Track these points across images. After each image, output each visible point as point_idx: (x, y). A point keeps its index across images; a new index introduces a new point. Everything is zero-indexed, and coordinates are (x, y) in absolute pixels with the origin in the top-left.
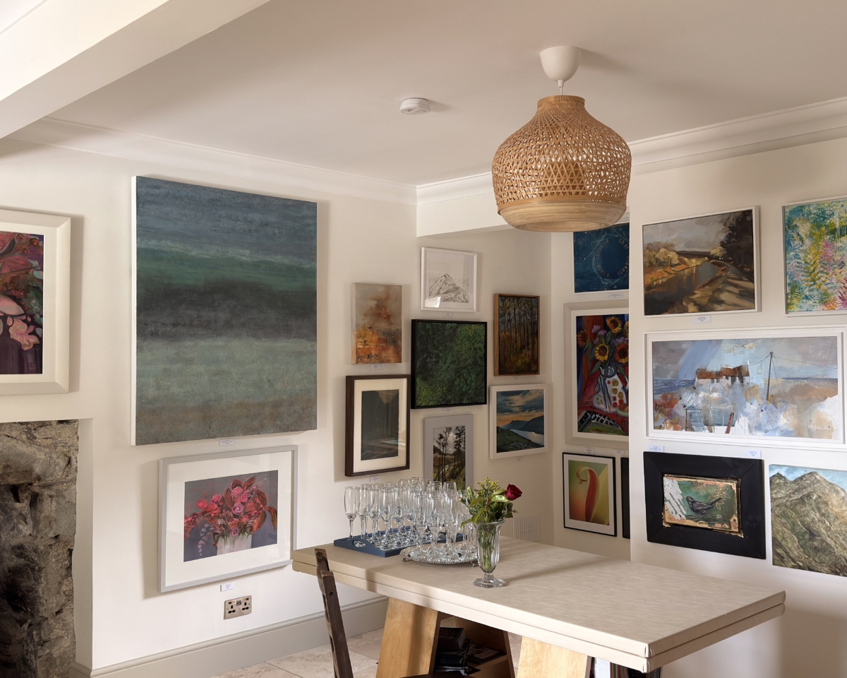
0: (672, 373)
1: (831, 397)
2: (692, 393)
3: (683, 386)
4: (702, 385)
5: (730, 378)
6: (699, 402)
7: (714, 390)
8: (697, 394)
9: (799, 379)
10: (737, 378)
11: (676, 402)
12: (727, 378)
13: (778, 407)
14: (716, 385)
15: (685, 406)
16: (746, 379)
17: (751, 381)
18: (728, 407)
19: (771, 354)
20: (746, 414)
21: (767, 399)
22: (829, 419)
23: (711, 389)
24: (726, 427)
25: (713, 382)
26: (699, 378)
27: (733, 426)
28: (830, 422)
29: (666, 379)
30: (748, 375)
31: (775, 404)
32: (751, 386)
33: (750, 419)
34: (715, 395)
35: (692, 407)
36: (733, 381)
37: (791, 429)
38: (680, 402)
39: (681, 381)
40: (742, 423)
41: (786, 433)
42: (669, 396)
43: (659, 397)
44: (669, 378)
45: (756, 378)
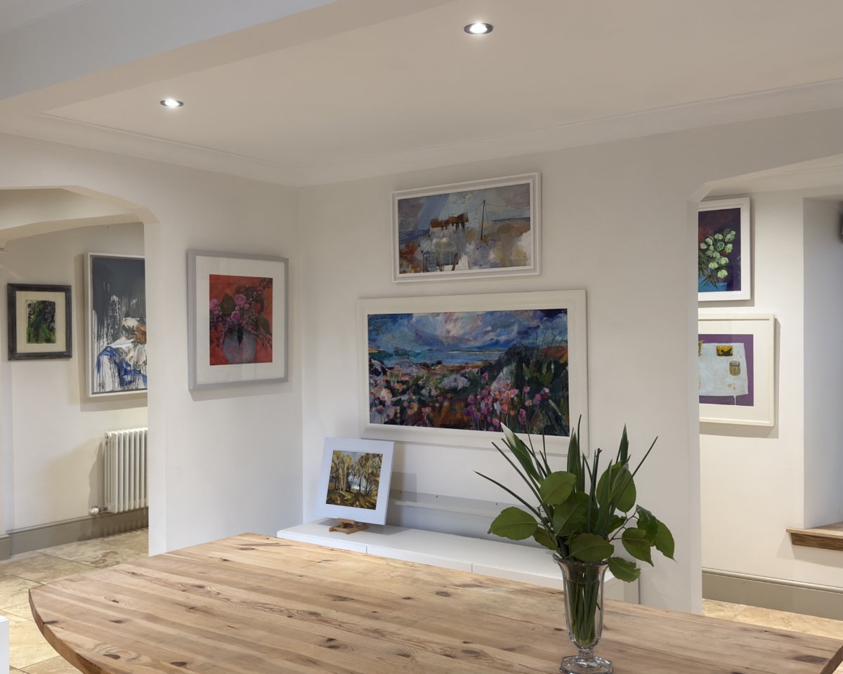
0: (413, 225)
1: (526, 232)
2: (427, 240)
3: (421, 235)
4: (435, 233)
5: (455, 224)
6: (433, 247)
7: (444, 236)
8: (431, 241)
9: (504, 220)
10: (460, 224)
11: (416, 249)
12: (453, 225)
13: (489, 245)
14: (445, 231)
15: (422, 252)
16: (467, 224)
17: (470, 225)
18: (454, 249)
19: (484, 201)
20: (466, 254)
21: (481, 239)
22: (524, 250)
23: (441, 235)
24: (452, 266)
25: (443, 229)
26: (433, 227)
27: (457, 264)
28: (525, 253)
29: (408, 230)
30: (467, 221)
31: (486, 242)
32: (470, 229)
33: (469, 257)
34: (444, 240)
35: (428, 252)
36: (457, 227)
37: (498, 262)
38: (419, 249)
39: (419, 231)
40: (463, 261)
41: (494, 265)
42: (411, 245)
43: (403, 246)
44: (411, 229)
45: (473, 223)
